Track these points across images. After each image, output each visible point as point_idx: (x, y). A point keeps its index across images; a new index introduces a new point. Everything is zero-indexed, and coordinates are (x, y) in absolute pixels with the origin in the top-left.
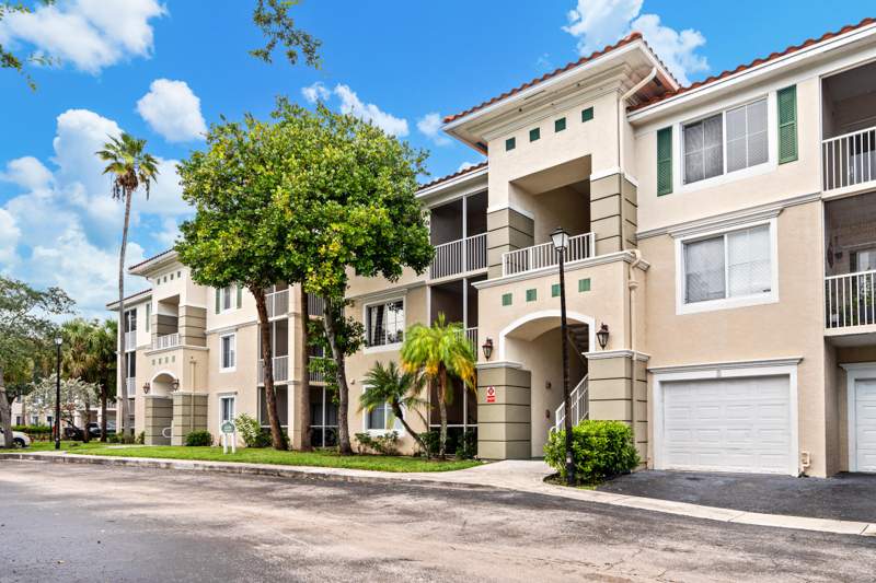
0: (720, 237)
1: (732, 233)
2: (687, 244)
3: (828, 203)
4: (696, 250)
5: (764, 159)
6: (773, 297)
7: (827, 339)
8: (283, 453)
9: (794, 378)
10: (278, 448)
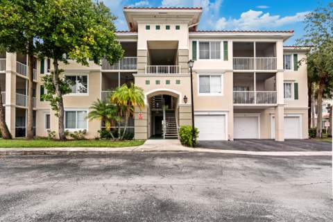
0: (208, 76)
1: (212, 76)
2: (200, 76)
3: (234, 73)
4: (202, 78)
5: (219, 58)
6: (222, 94)
7: (234, 107)
8: (10, 141)
9: (226, 116)
10: (6, 138)
